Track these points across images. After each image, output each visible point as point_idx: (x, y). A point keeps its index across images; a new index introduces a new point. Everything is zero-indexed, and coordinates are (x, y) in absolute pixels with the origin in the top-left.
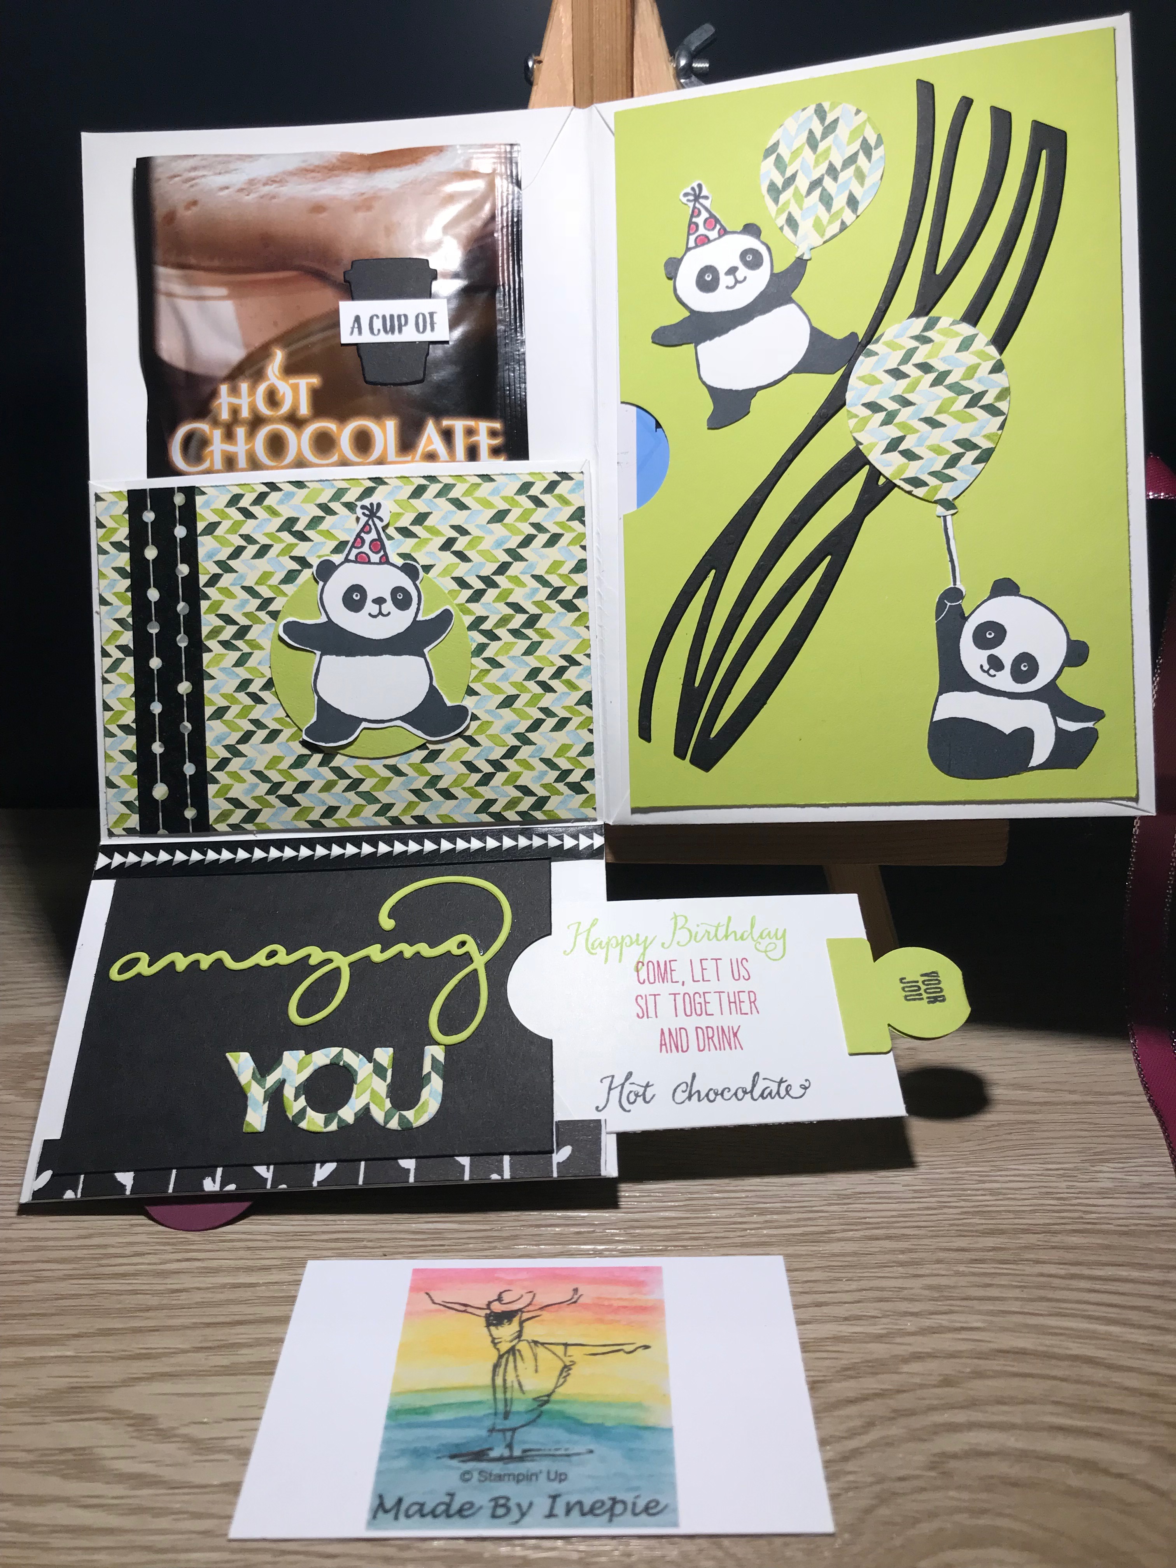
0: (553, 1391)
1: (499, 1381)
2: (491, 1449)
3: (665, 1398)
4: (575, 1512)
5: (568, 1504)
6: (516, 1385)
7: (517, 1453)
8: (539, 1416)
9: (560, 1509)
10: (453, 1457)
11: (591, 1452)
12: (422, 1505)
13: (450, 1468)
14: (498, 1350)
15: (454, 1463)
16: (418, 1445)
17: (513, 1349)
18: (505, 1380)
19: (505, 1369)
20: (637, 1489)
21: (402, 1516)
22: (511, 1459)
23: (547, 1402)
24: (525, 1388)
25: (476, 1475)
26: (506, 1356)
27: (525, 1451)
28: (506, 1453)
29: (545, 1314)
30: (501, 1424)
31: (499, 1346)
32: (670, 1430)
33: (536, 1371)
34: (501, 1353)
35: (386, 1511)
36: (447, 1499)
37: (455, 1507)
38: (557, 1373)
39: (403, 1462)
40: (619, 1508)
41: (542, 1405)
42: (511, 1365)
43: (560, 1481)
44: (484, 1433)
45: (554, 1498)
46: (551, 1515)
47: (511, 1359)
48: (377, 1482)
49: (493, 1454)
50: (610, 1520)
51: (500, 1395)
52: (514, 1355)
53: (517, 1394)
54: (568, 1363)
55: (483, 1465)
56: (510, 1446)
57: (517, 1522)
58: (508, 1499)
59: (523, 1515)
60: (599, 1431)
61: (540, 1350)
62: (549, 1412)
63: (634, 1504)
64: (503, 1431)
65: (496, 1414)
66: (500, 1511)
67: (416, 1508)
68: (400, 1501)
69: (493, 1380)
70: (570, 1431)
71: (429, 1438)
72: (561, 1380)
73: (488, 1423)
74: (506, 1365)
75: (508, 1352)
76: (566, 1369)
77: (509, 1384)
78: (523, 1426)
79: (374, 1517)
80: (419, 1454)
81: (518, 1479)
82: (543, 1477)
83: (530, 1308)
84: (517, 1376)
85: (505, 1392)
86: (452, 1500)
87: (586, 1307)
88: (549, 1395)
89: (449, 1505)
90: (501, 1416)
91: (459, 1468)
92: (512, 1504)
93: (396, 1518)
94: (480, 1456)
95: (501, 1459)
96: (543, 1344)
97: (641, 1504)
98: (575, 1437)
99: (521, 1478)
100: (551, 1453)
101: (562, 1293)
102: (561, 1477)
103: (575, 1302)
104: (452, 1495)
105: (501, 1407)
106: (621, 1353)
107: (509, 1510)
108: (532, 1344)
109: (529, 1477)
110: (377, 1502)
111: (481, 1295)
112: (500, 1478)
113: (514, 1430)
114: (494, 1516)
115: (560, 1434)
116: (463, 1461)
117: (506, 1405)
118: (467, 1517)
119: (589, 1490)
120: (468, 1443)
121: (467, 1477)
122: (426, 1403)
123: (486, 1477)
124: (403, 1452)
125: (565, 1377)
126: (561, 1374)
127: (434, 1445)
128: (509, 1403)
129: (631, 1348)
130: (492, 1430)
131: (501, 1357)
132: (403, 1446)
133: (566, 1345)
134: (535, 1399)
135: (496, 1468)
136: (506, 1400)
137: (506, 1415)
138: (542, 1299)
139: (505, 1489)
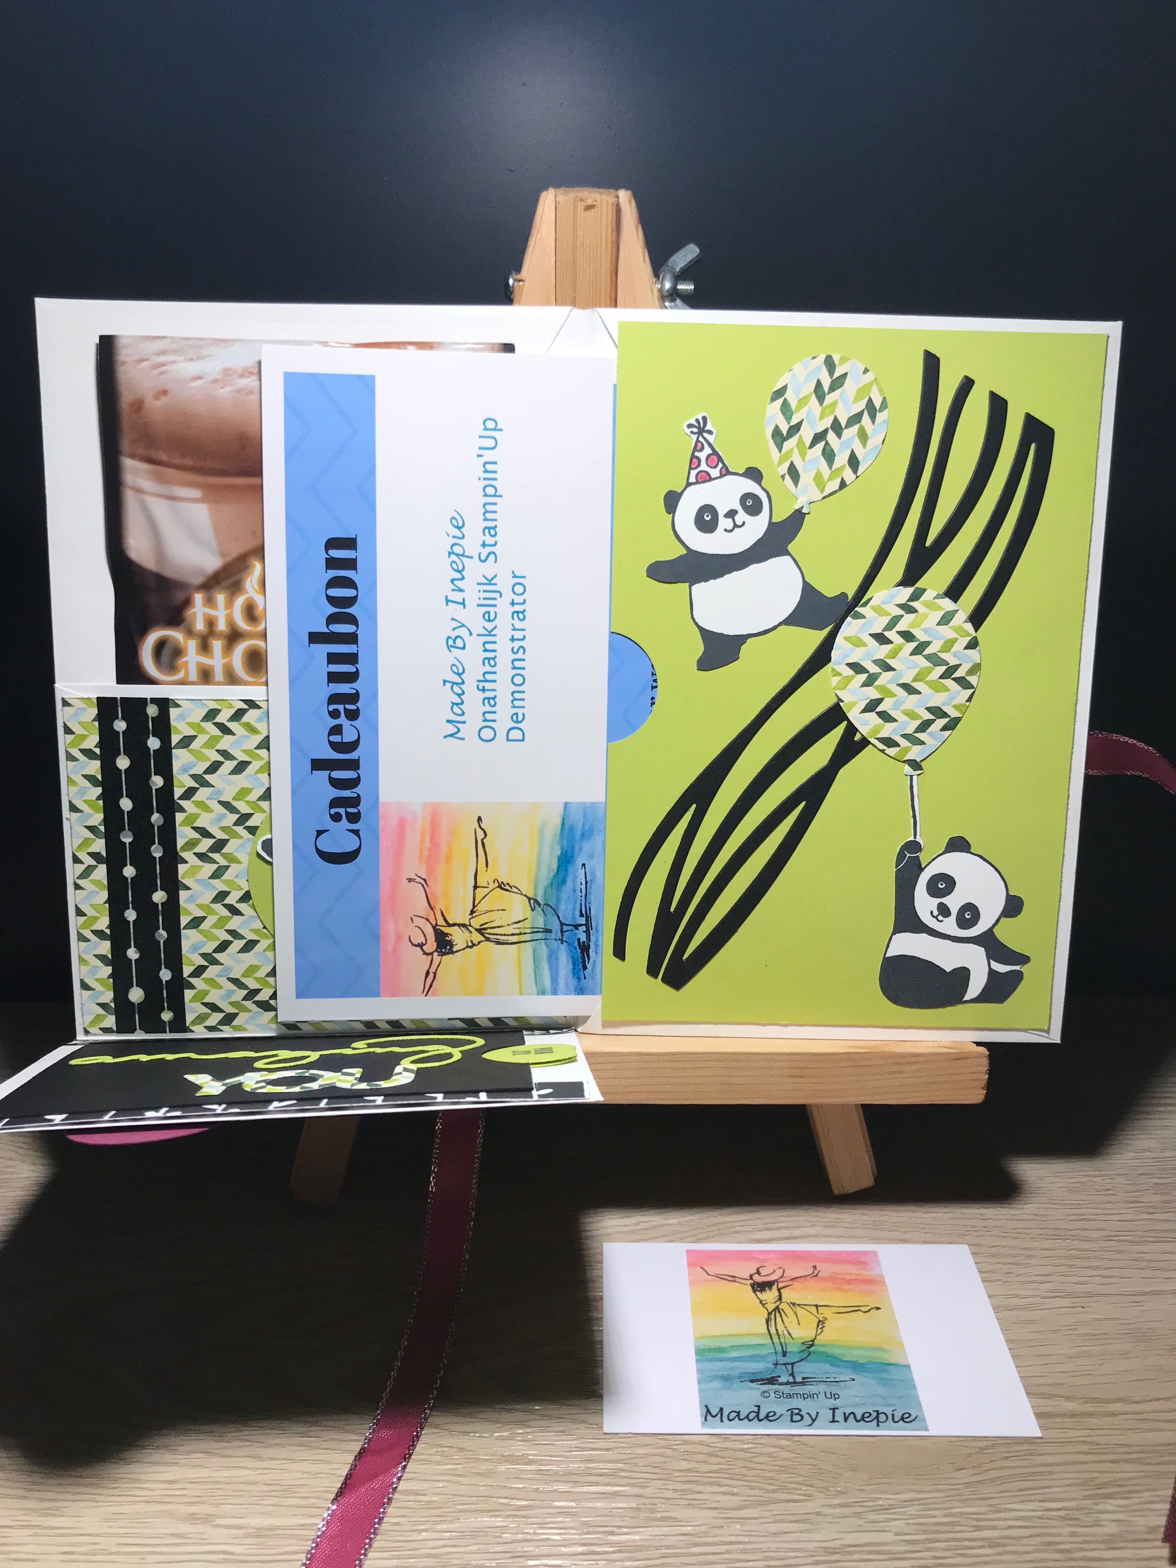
0: (815, 1338)
1: (773, 1330)
2: (780, 1377)
3: (901, 1345)
4: (851, 1419)
5: (844, 1414)
6: (786, 1333)
7: (799, 1379)
8: (809, 1355)
9: (839, 1416)
10: (752, 1381)
11: (853, 1380)
12: (739, 1413)
13: (751, 1388)
14: (767, 1310)
15: (754, 1385)
16: (725, 1373)
17: (777, 1308)
18: (777, 1330)
19: (775, 1322)
20: (892, 1405)
21: (725, 1419)
22: (795, 1383)
23: (812, 1345)
24: (793, 1336)
25: (772, 1395)
26: (774, 1313)
27: (804, 1378)
28: (791, 1380)
29: (795, 1284)
30: (782, 1360)
31: (766, 1306)
32: (909, 1366)
33: (799, 1324)
34: (770, 1311)
35: (714, 1417)
36: (756, 1409)
37: (762, 1415)
38: (816, 1326)
39: (717, 1384)
40: (882, 1418)
41: (809, 1348)
42: (779, 1319)
43: (835, 1399)
44: (771, 1366)
45: (834, 1410)
46: (833, 1421)
47: (778, 1315)
48: (701, 1398)
49: (781, 1380)
50: (878, 1425)
51: (776, 1340)
52: (779, 1312)
53: (789, 1340)
54: (821, 1319)
55: (776, 1387)
56: (792, 1375)
57: (810, 1425)
58: (800, 1410)
59: (814, 1421)
60: (856, 1366)
61: (798, 1309)
62: (814, 1352)
63: (893, 1415)
64: (785, 1364)
65: (776, 1353)
66: (798, 1418)
67: (735, 1414)
68: (721, 1409)
69: (769, 1330)
70: (833, 1365)
71: (731, 1369)
72: (819, 1331)
73: (773, 1359)
74: (775, 1320)
75: (774, 1310)
76: (821, 1323)
77: (780, 1332)
78: (797, 1362)
79: (706, 1420)
80: (726, 1378)
81: (804, 1397)
82: (822, 1396)
83: (783, 1279)
84: (786, 1327)
85: (779, 1338)
86: (759, 1410)
87: (825, 1279)
88: (813, 1341)
89: (758, 1413)
90: (782, 1354)
91: (758, 1389)
92: (803, 1413)
93: (722, 1421)
94: (772, 1381)
95: (788, 1383)
96: (799, 1305)
97: (898, 1417)
98: (839, 1370)
99: (806, 1396)
100: (824, 1380)
101: (804, 1270)
102: (835, 1396)
103: (817, 1275)
104: (759, 1407)
105: (779, 1348)
106: (860, 1312)
107: (802, 1417)
108: (792, 1306)
109: (812, 1396)
110: (705, 1410)
111: (745, 1270)
112: (790, 1396)
113: (793, 1364)
114: (792, 1421)
115: (828, 1367)
116: (761, 1384)
117: (782, 1348)
118: (770, 1421)
119: (857, 1405)
120: (761, 1372)
121: (765, 1394)
122: (723, 1345)
123: (780, 1395)
124: (715, 1378)
125: (822, 1328)
126: (818, 1326)
127: (736, 1373)
128: (784, 1346)
129: (867, 1309)
130: (776, 1364)
131: (770, 1314)
132: (715, 1373)
133: (817, 1306)
134: (802, 1343)
135: (787, 1389)
136: (781, 1344)
137: (784, 1354)
138: (790, 1273)
139: (796, 1403)
